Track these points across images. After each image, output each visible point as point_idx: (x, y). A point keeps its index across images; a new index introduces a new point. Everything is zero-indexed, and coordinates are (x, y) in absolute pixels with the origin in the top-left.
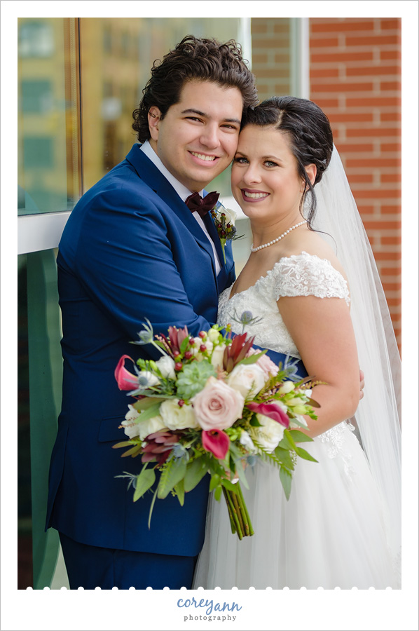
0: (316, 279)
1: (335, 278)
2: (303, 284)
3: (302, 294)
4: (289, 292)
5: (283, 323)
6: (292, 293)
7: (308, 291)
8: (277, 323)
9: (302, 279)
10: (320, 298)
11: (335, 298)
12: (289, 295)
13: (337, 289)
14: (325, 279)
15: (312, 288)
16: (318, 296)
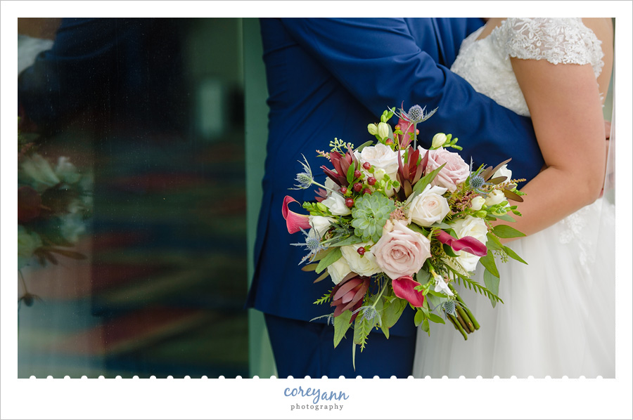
0: (551, 40)
1: (579, 39)
2: (536, 46)
3: (534, 57)
4: (519, 52)
5: (517, 84)
6: (522, 55)
7: (540, 54)
8: (510, 82)
9: (535, 39)
10: (553, 64)
11: (573, 64)
12: (519, 57)
13: (579, 53)
14: (565, 40)
15: (545, 52)
16: (551, 62)
